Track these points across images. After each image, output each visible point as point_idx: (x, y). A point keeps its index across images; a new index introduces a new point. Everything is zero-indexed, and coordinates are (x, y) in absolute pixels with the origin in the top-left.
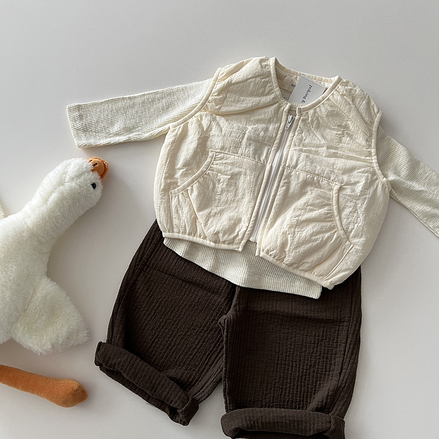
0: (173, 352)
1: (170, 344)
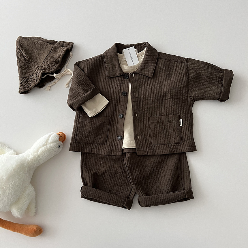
0: (113, 181)
1: (111, 178)
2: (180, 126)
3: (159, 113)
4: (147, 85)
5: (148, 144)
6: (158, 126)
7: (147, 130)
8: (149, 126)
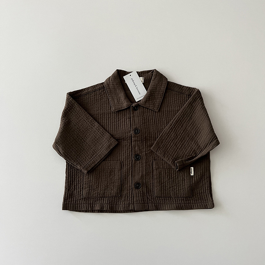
2: (191, 175)
4: (151, 121)
5: (149, 196)
6: (163, 173)
7: (150, 177)
8: (152, 172)
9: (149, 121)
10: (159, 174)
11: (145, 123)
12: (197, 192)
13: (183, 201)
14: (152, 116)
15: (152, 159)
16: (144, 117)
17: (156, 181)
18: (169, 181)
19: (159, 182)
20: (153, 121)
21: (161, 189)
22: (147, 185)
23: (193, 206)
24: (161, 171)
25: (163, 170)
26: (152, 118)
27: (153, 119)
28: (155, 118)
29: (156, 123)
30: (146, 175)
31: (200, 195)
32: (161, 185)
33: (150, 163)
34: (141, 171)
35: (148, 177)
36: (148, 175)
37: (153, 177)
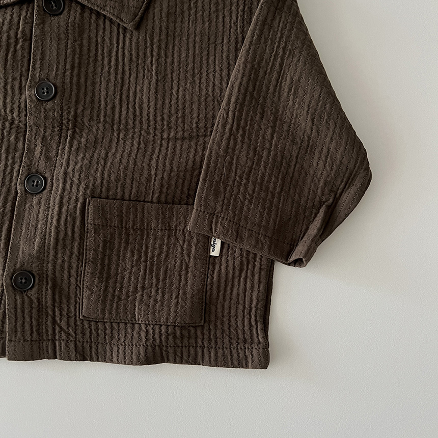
2: (212, 254)
3: (134, 190)
4: (106, 60)
5: (61, 315)
6: (120, 243)
7: (72, 253)
8: (82, 238)
9: (96, 60)
10: (104, 246)
11: (80, 67)
12: (223, 313)
13: (170, 338)
14: (111, 44)
15: (84, 194)
16: (81, 46)
17: (89, 269)
18: (134, 270)
19: (101, 273)
20: (113, 63)
21: (105, 296)
22: (59, 280)
23: (203, 354)
24: (112, 235)
25: (120, 234)
26: (110, 52)
27: (114, 53)
28: (120, 50)
29: (120, 71)
30: (56, 248)
31: (229, 320)
32: (107, 281)
33: (75, 207)
34: (39, 231)
35: (64, 253)
36: (64, 247)
37: (80, 254)
